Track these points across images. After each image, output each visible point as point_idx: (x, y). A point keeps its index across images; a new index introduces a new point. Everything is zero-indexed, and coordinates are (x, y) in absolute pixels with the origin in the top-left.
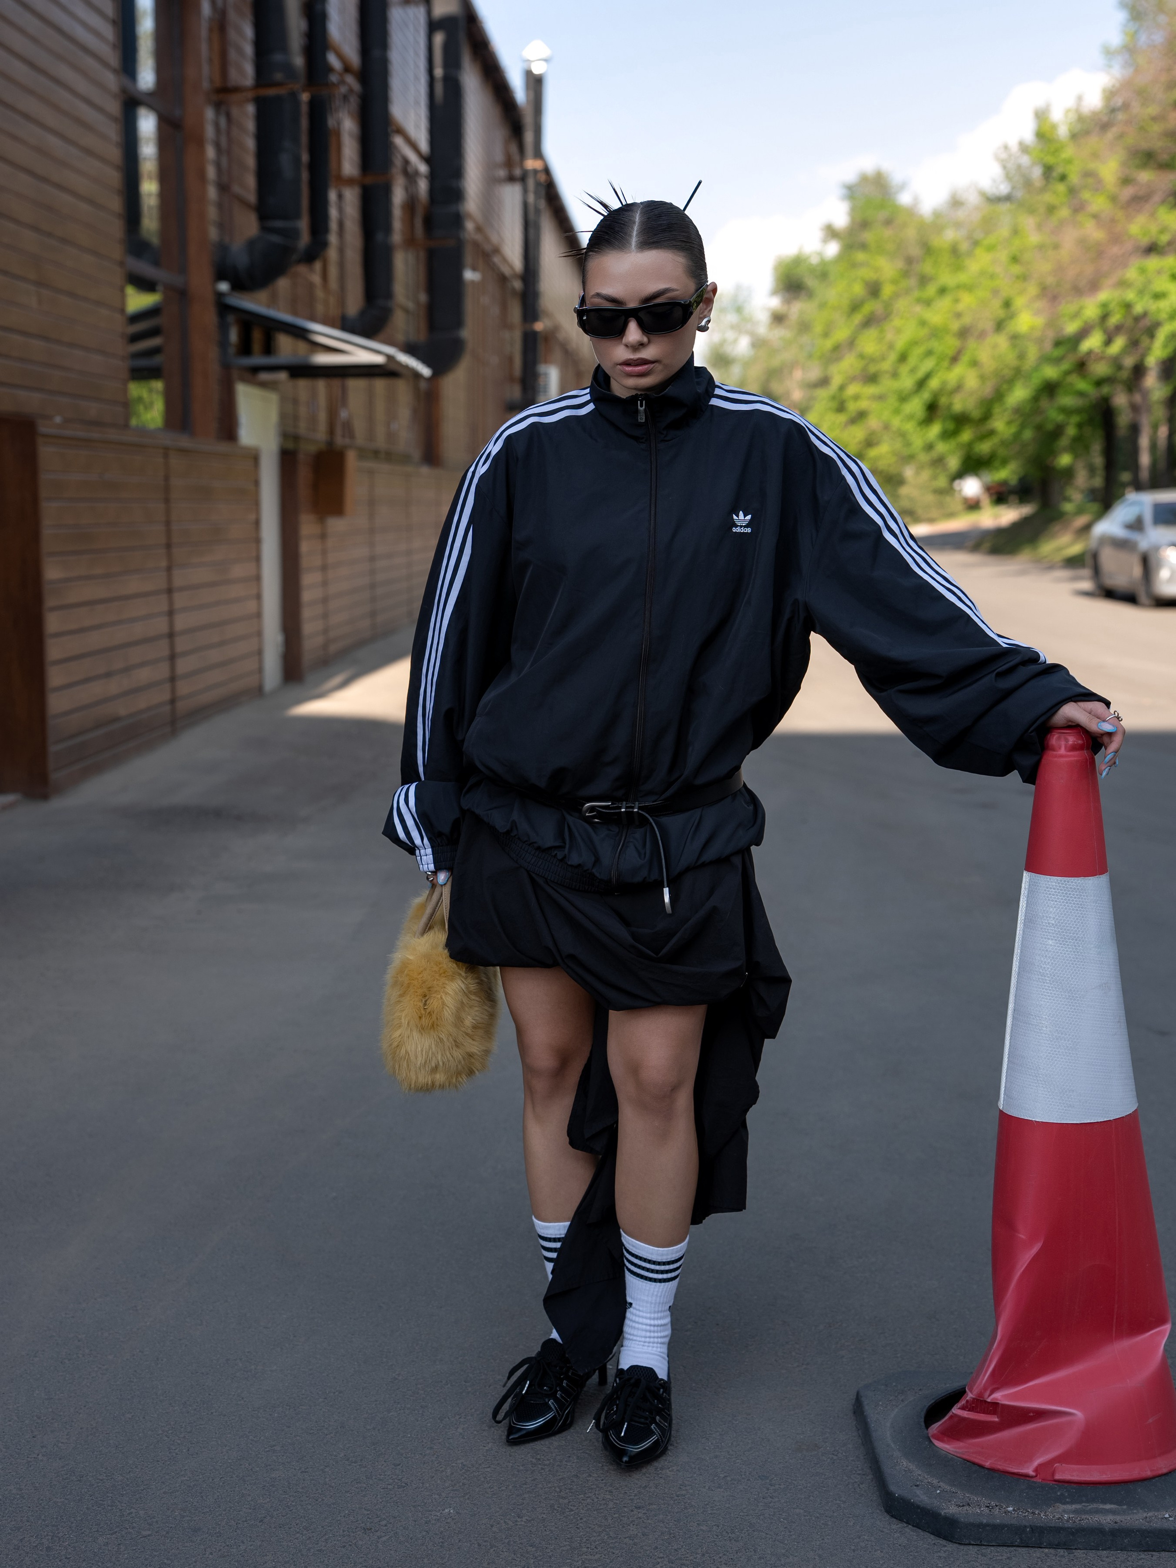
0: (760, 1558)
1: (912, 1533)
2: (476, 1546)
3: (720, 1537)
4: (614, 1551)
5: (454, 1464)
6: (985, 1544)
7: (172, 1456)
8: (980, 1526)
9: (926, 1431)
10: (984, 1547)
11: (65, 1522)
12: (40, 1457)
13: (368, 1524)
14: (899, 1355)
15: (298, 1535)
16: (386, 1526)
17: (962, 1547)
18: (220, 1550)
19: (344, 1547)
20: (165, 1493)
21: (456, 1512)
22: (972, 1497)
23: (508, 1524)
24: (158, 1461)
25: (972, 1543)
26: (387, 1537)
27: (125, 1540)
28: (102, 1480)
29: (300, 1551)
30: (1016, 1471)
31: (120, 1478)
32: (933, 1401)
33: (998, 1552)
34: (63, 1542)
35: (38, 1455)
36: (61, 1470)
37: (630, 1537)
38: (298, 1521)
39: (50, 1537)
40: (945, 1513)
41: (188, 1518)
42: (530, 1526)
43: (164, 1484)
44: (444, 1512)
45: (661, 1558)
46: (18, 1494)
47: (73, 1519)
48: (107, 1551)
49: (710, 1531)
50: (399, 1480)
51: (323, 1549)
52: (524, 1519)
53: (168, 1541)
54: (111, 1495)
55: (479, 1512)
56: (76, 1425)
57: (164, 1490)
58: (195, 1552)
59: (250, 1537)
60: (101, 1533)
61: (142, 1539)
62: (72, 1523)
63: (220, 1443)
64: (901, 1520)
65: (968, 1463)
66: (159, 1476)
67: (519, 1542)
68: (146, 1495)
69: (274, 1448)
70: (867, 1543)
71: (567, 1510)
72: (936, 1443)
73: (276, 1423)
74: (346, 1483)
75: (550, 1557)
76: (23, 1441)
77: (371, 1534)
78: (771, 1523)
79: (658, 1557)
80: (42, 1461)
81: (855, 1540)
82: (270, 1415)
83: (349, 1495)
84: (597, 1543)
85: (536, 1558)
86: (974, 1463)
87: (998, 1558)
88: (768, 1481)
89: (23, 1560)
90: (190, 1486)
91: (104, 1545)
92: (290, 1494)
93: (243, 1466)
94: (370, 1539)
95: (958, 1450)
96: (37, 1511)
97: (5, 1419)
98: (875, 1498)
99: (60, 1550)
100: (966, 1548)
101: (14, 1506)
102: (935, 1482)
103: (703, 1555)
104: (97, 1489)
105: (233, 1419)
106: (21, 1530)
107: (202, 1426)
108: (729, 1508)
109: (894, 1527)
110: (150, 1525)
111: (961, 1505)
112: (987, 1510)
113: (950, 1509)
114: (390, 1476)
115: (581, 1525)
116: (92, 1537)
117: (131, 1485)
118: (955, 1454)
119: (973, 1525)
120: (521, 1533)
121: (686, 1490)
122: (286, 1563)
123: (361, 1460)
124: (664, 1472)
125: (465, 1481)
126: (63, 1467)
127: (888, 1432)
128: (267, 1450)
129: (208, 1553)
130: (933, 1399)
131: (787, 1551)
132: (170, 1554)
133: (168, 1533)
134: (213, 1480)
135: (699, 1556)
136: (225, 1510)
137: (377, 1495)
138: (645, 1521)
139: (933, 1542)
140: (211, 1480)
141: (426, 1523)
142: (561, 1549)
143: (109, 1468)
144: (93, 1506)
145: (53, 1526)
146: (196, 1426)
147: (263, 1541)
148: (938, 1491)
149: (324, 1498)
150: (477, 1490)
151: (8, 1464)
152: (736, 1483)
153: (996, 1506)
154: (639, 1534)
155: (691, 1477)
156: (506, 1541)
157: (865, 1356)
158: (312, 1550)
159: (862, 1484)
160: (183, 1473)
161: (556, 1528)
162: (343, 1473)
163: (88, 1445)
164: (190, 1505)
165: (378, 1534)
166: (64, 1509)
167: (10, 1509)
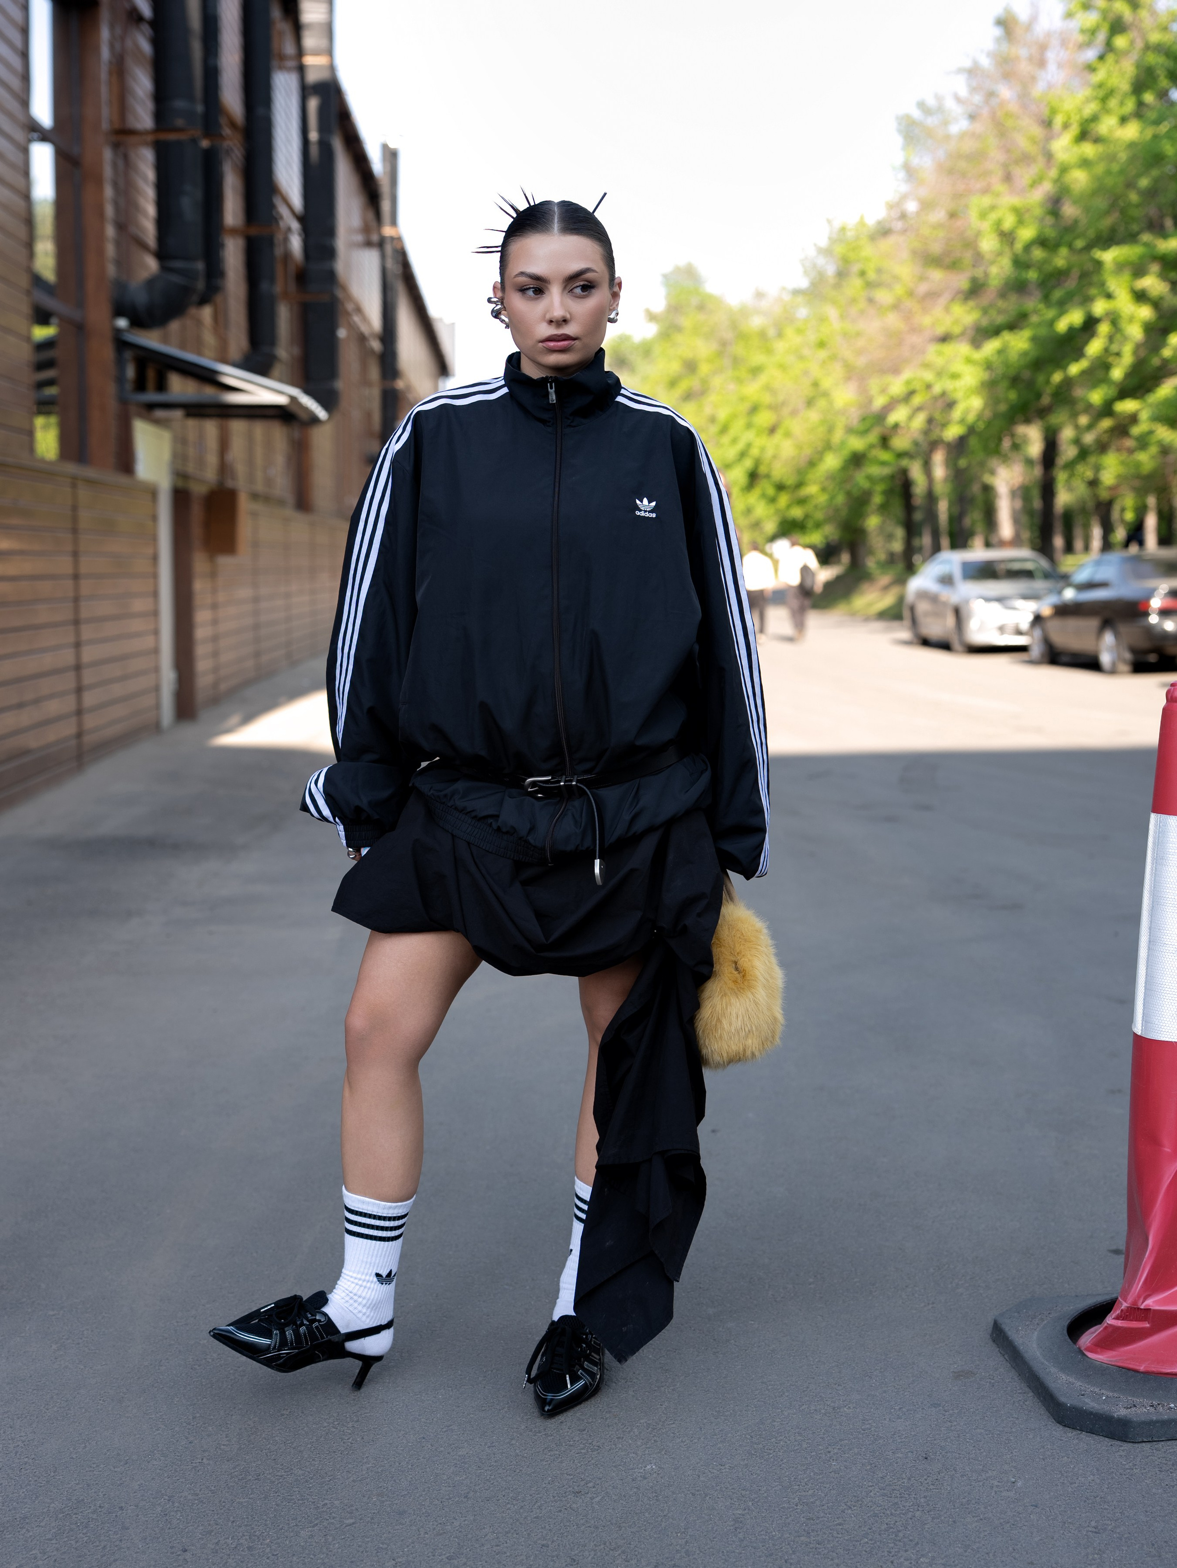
0: (962, 1476)
1: (1087, 1438)
2: (691, 1495)
3: (918, 1462)
4: (825, 1486)
5: (638, 1424)
6: (1156, 1440)
7: (348, 1445)
8: (1151, 1423)
9: (1075, 1347)
10: (1155, 1443)
11: (258, 1521)
12: (205, 1460)
13: (576, 1487)
14: (1011, 1288)
15: (509, 1506)
16: (594, 1487)
17: (1136, 1445)
18: (434, 1529)
19: (560, 1511)
20: (353, 1481)
21: (659, 1467)
22: (1135, 1399)
23: (713, 1473)
24: (335, 1452)
25: (1145, 1440)
26: (600, 1497)
27: (329, 1530)
28: (281, 1476)
29: (518, 1520)
30: (1169, 1371)
31: (300, 1472)
32: (1069, 1321)
33: (1169, 1446)
34: (263, 1540)
35: (202, 1460)
36: (233, 1471)
37: (835, 1472)
38: (503, 1493)
39: (248, 1537)
40: (1117, 1415)
41: (388, 1503)
42: (735, 1472)
43: (350, 1473)
44: (646, 1468)
45: (872, 1486)
46: (195, 1500)
47: (265, 1517)
48: (314, 1544)
49: (906, 1458)
50: (590, 1444)
51: (540, 1515)
52: (727, 1466)
53: (376, 1526)
54: (296, 1489)
55: (681, 1465)
56: (232, 1427)
57: (352, 1479)
58: (409, 1534)
59: (461, 1513)
60: (301, 1527)
61: (347, 1528)
62: (266, 1520)
63: (392, 1428)
64: (1074, 1428)
65: (1123, 1370)
66: (342, 1466)
67: (731, 1488)
68: (335, 1485)
69: (451, 1427)
70: (1051, 1451)
71: (765, 1454)
72: (1090, 1355)
73: (443, 1404)
74: (538, 1452)
75: (766, 1498)
76: (181, 1448)
77: (583, 1497)
78: (960, 1444)
79: (869, 1486)
80: (209, 1464)
81: (1041, 1451)
82: (435, 1397)
83: (545, 1463)
84: (806, 1480)
85: (753, 1500)
86: (1129, 1369)
87: (1171, 1451)
88: (941, 1408)
89: (226, 1563)
90: (378, 1472)
91: (309, 1538)
92: (486, 1469)
93: (425, 1448)
94: (583, 1501)
95: (1111, 1359)
96: (223, 1514)
97: (152, 1428)
98: (1043, 1412)
99: (263, 1548)
100: (1140, 1445)
101: (195, 1511)
102: (1097, 1390)
103: (909, 1479)
104: (280, 1485)
105: (397, 1405)
106: (212, 1534)
107: (368, 1415)
108: (915, 1435)
109: (1070, 1435)
110: (351, 1513)
111: (1129, 1407)
112: (1152, 1409)
113: (1120, 1412)
114: (580, 1441)
115: (783, 1465)
116: (292, 1531)
117: (314, 1477)
118: (1110, 1363)
119: (1144, 1423)
120: (730, 1479)
121: (870, 1424)
122: (507, 1533)
123: (545, 1430)
124: (842, 1410)
125: (655, 1438)
126: (234, 1468)
127: (1038, 1352)
128: (444, 1430)
129: (422, 1533)
130: (1069, 1319)
131: (983, 1467)
132: (383, 1539)
133: (372, 1519)
134: (400, 1464)
135: (906, 1481)
136: (424, 1491)
137: (574, 1460)
138: (842, 1456)
139: (1110, 1444)
140: (397, 1464)
141: (633, 1480)
142: (773, 1489)
143: (285, 1464)
144: (282, 1502)
145: (246, 1525)
146: (361, 1415)
147: (475, 1515)
148: (1104, 1398)
149: (521, 1469)
150: (671, 1445)
151: (173, 1472)
152: (912, 1412)
153: (1159, 1404)
154: (841, 1468)
155: (869, 1412)
156: (718, 1488)
157: (982, 1292)
158: (529, 1518)
159: (1026, 1401)
160: (365, 1460)
161: (761, 1471)
162: (531, 1443)
163: (253, 1444)
164: (385, 1490)
165: (589, 1495)
166: (252, 1509)
167: (192, 1514)
